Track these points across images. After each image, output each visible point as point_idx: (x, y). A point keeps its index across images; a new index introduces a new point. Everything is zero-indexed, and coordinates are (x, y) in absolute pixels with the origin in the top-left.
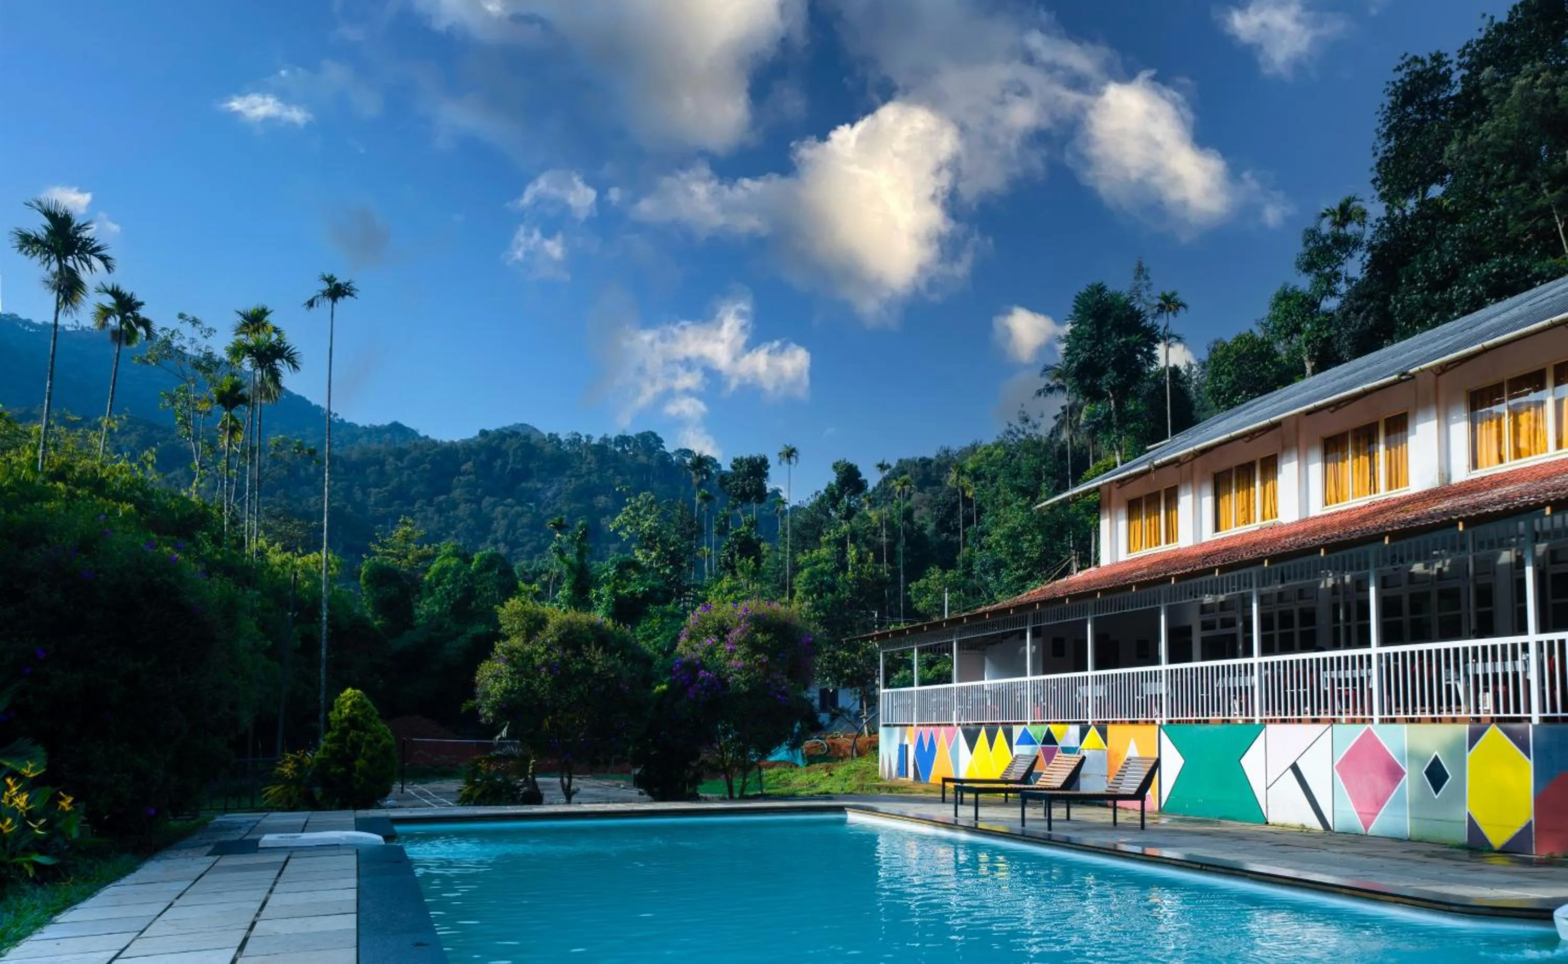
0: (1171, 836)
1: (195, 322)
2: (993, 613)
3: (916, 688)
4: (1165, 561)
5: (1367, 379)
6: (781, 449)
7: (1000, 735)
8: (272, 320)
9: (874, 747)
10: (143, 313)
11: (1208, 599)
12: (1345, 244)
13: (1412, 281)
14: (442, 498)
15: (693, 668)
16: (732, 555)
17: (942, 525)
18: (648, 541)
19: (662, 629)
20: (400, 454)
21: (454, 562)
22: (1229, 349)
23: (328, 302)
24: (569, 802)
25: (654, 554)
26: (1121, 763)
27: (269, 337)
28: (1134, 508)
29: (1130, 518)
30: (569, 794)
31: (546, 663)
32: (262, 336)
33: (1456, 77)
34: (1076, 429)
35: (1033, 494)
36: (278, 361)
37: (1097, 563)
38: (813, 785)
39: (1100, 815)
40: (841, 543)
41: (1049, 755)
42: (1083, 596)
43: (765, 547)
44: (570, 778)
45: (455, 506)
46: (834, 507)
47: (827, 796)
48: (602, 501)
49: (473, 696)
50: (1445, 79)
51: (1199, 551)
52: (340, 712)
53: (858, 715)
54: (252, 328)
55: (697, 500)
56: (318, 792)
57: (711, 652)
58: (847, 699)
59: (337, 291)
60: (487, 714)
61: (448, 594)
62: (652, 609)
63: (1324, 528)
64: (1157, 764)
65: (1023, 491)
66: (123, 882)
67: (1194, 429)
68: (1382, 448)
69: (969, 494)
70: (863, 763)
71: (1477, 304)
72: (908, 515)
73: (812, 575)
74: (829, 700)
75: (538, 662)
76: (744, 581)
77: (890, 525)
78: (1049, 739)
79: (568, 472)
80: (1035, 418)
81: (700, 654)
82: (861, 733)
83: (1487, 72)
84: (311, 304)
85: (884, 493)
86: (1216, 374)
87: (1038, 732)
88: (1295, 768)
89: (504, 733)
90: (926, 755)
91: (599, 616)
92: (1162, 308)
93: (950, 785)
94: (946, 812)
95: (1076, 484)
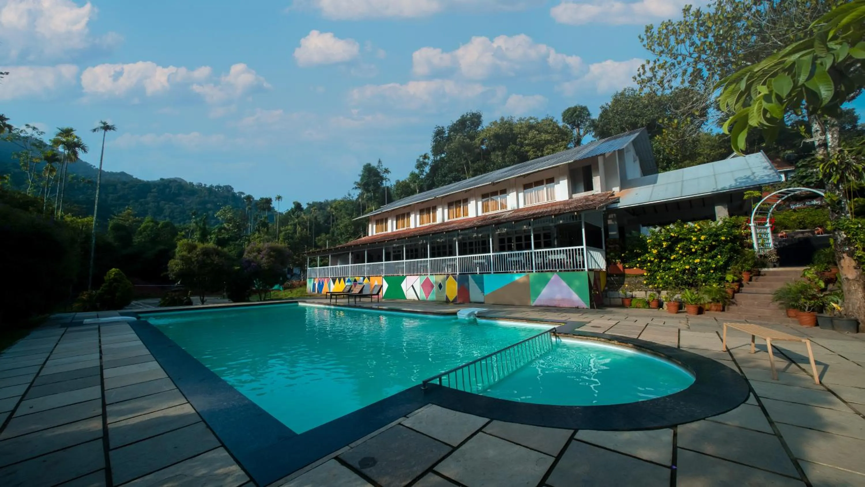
0: (384, 304)
1: (34, 128)
2: (341, 248)
3: (318, 268)
4: (384, 236)
5: (429, 197)
6: (276, 196)
7: (342, 280)
8: (75, 133)
9: (305, 284)
10: (7, 122)
11: (395, 245)
12: (425, 164)
13: (438, 175)
14: (142, 200)
15: (249, 262)
16: (259, 227)
17: (326, 222)
18: (229, 221)
19: (234, 249)
20: (125, 183)
21: (151, 224)
22: (400, 184)
23: (103, 131)
24: (203, 304)
25: (231, 225)
26: (373, 287)
27: (74, 139)
28: (377, 222)
29: (376, 224)
30: (203, 302)
31: (196, 260)
32: (70, 139)
33: (447, 132)
34: (363, 199)
35: (351, 215)
36: (77, 148)
37: (368, 235)
38: (286, 295)
39: (368, 300)
40: (295, 225)
41: (355, 285)
42: (364, 245)
43: (270, 225)
44: (203, 297)
45: (148, 203)
46: (293, 214)
47: (292, 298)
48: (209, 206)
49: (167, 271)
50: (444, 132)
51: (392, 234)
52: (109, 277)
53: (300, 275)
54: (65, 135)
55: (247, 209)
56: (98, 304)
57: (255, 257)
58: (296, 271)
59: (107, 128)
60: (172, 276)
61: (148, 235)
62: (231, 243)
63: (420, 230)
64: (382, 286)
65: (349, 215)
66: (26, 338)
67: (392, 203)
68: (431, 213)
69: (333, 214)
70: (302, 289)
71: (450, 182)
72: (316, 218)
73: (286, 234)
74: (290, 271)
75: (193, 260)
76: (263, 235)
77: (310, 220)
78: (355, 281)
79: (197, 195)
80: (352, 195)
81: (252, 258)
82: (301, 280)
83: (452, 133)
84: (94, 130)
85: (309, 211)
86: (397, 190)
87: (353, 279)
88: (412, 286)
89: (179, 283)
90: (321, 286)
91: (211, 245)
92: (385, 172)
93: (329, 294)
94: (328, 301)
95: (363, 215)
